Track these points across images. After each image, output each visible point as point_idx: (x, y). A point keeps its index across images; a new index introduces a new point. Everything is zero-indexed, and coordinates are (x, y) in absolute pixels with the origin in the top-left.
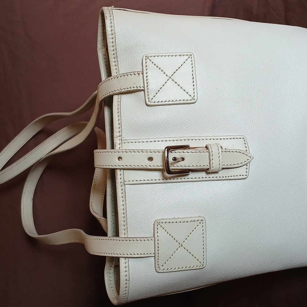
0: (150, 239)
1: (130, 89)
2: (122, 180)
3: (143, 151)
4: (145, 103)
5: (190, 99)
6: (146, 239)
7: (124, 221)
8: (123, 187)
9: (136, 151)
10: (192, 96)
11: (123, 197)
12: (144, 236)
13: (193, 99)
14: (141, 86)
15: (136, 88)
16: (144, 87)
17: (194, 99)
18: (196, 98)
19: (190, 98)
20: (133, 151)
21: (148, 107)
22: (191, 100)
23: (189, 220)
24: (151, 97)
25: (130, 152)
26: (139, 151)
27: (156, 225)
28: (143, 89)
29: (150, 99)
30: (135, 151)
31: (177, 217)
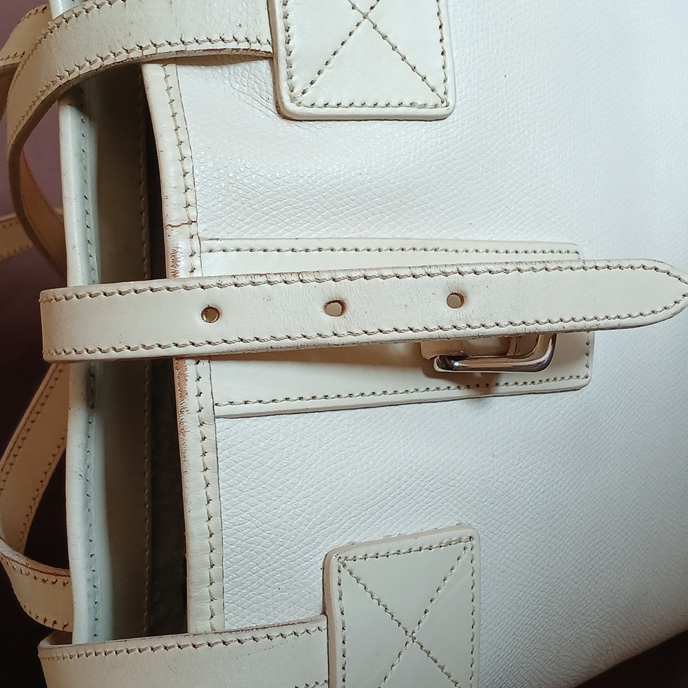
0: (312, 628)
1: (220, 45)
2: (206, 400)
3: (305, 278)
4: (272, 107)
5: (431, 104)
6: (300, 629)
7: (212, 566)
8: (207, 430)
9: (278, 278)
10: (441, 91)
11: (206, 469)
12: (292, 619)
13: (443, 102)
14: (264, 41)
15: (245, 45)
16: (274, 43)
17: (445, 103)
18: (450, 99)
19: (433, 99)
20: (263, 279)
21: (285, 122)
22: (436, 106)
23: (435, 539)
24: (299, 82)
25: (254, 284)
26: (289, 278)
27: (334, 570)
28: (269, 49)
29: (298, 90)
30: (272, 279)
31: (395, 534)
